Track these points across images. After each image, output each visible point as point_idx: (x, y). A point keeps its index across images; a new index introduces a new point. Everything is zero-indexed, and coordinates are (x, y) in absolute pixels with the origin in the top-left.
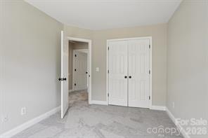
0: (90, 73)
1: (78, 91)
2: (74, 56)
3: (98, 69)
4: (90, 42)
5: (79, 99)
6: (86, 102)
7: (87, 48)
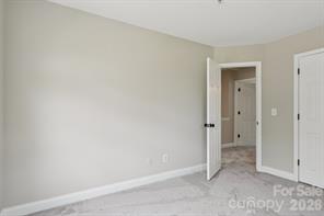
0: (259, 119)
1: (244, 148)
2: (237, 90)
3: (274, 112)
4: (258, 65)
5: (242, 159)
6: (252, 167)
7: (255, 76)
